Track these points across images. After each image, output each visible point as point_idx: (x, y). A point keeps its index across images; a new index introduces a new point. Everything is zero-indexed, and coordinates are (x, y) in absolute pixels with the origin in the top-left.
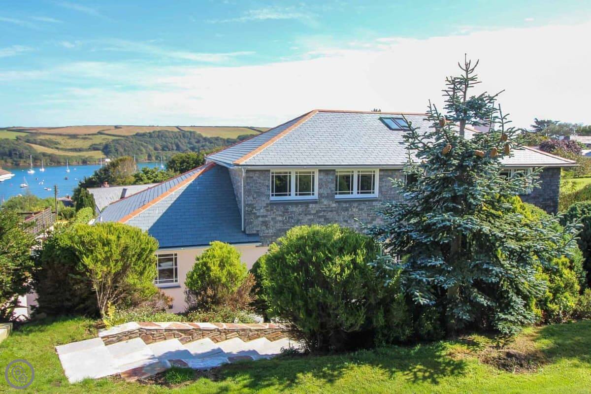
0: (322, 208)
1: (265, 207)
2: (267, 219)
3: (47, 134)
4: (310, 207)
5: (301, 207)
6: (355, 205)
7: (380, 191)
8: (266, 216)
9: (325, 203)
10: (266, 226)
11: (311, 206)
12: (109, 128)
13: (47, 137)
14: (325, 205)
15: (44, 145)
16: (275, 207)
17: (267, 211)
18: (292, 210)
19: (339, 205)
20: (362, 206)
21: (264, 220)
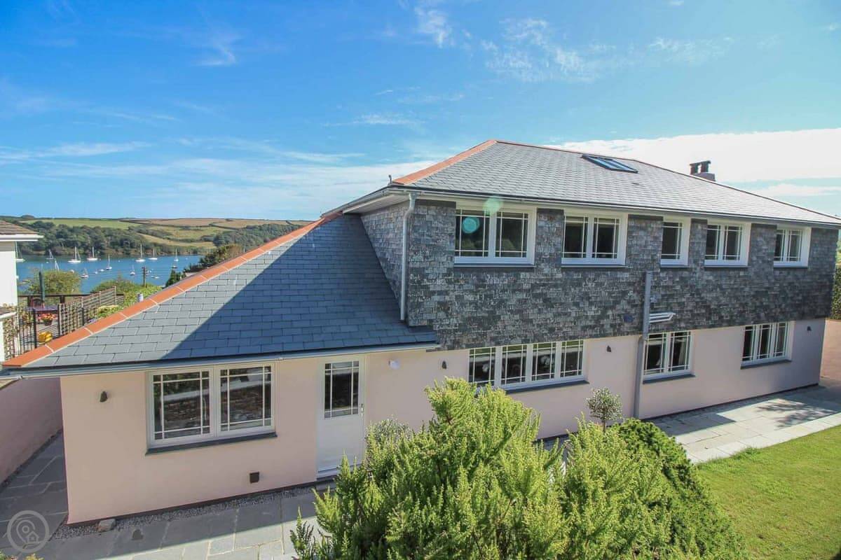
0: (541, 280)
1: (444, 275)
2: (447, 298)
3: (159, 225)
4: (521, 277)
5: (507, 276)
6: (592, 276)
7: (629, 255)
8: (447, 293)
9: (546, 270)
10: (446, 311)
11: (522, 275)
12: (221, 221)
13: (159, 228)
14: (546, 275)
15: (156, 236)
16: (462, 276)
17: (449, 282)
18: (491, 283)
19: (568, 275)
20: (602, 279)
21: (441, 300)
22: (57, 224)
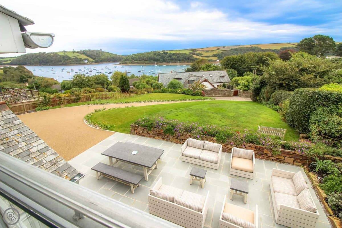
12: (221, 47)
13: (199, 52)
15: (197, 55)
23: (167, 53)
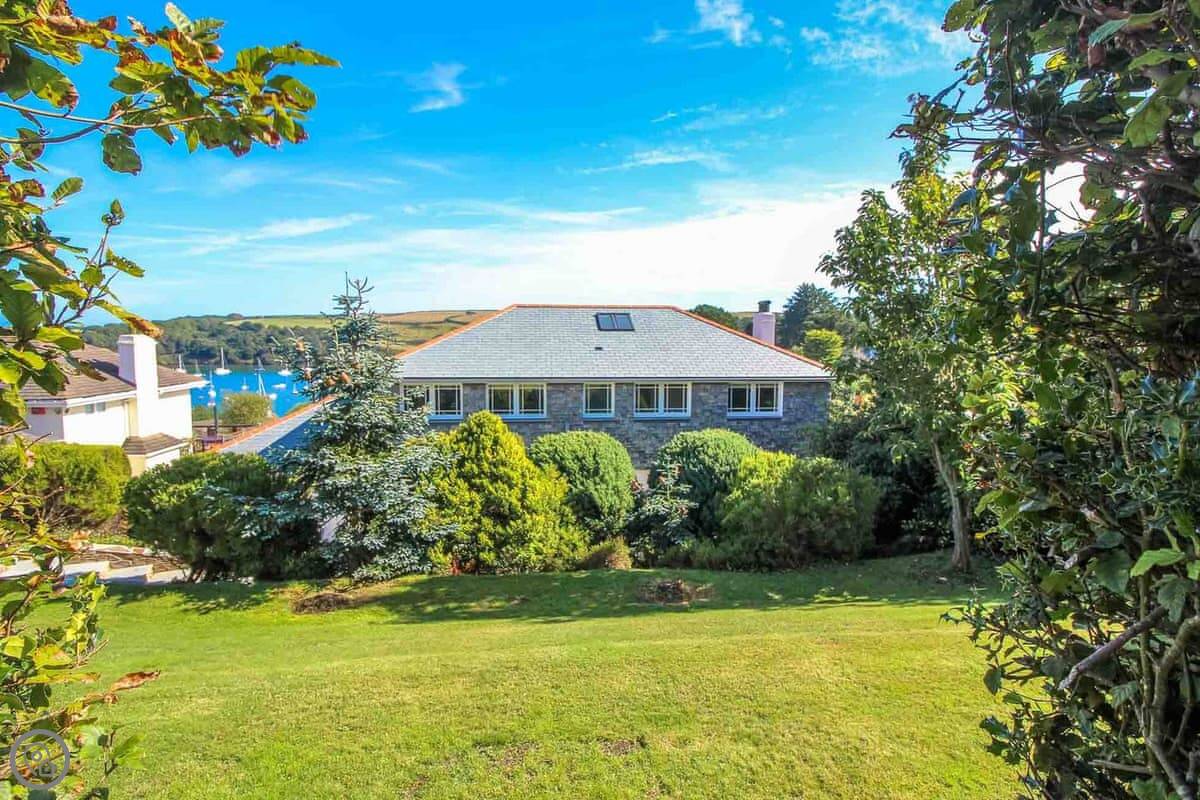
7: (549, 411)
22: (266, 324)
23: (259, 326)
